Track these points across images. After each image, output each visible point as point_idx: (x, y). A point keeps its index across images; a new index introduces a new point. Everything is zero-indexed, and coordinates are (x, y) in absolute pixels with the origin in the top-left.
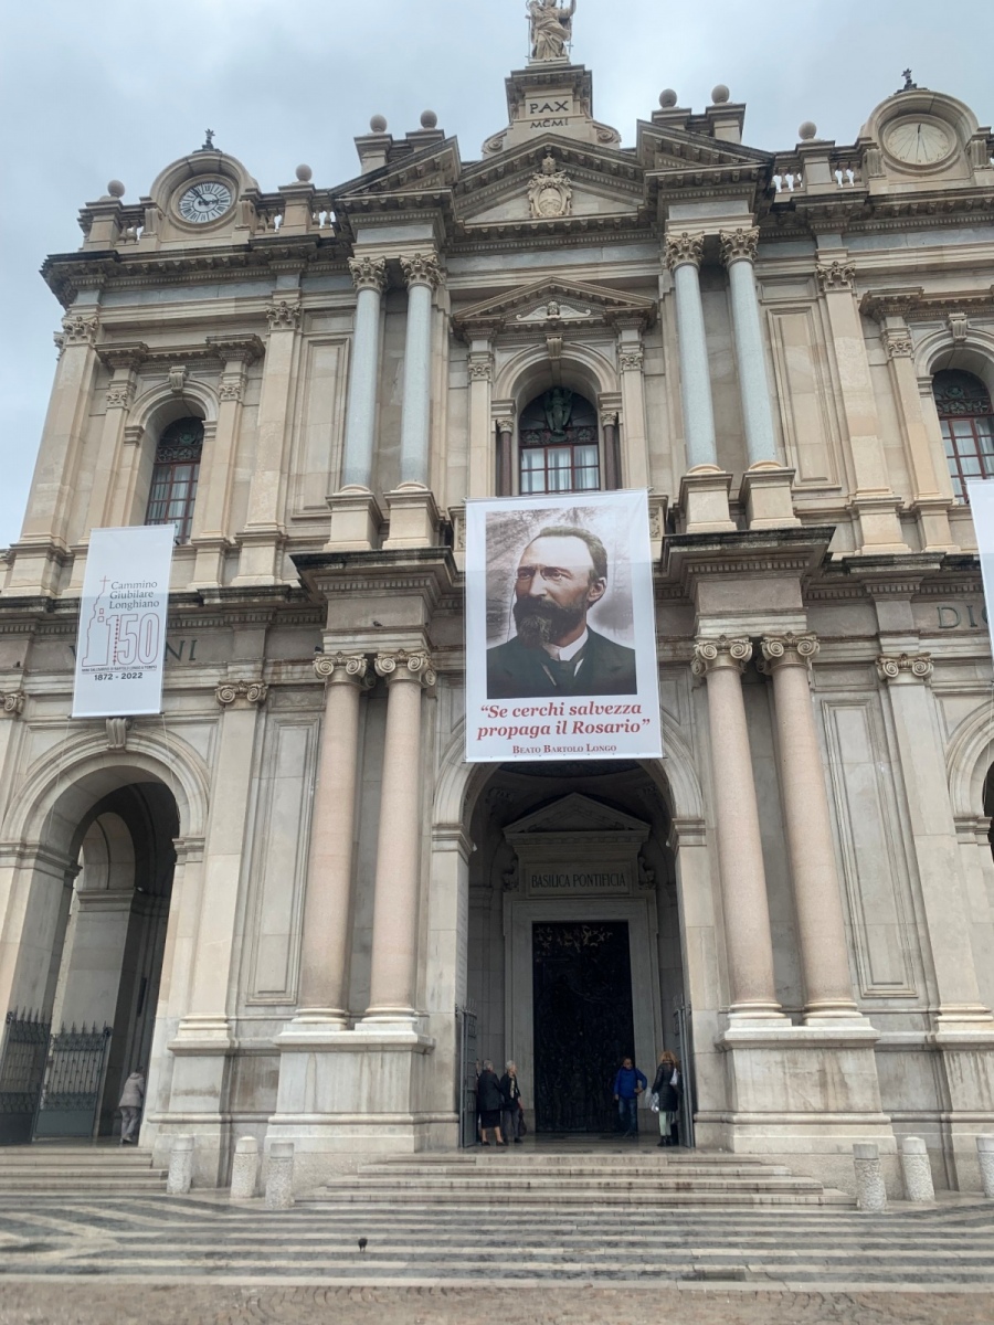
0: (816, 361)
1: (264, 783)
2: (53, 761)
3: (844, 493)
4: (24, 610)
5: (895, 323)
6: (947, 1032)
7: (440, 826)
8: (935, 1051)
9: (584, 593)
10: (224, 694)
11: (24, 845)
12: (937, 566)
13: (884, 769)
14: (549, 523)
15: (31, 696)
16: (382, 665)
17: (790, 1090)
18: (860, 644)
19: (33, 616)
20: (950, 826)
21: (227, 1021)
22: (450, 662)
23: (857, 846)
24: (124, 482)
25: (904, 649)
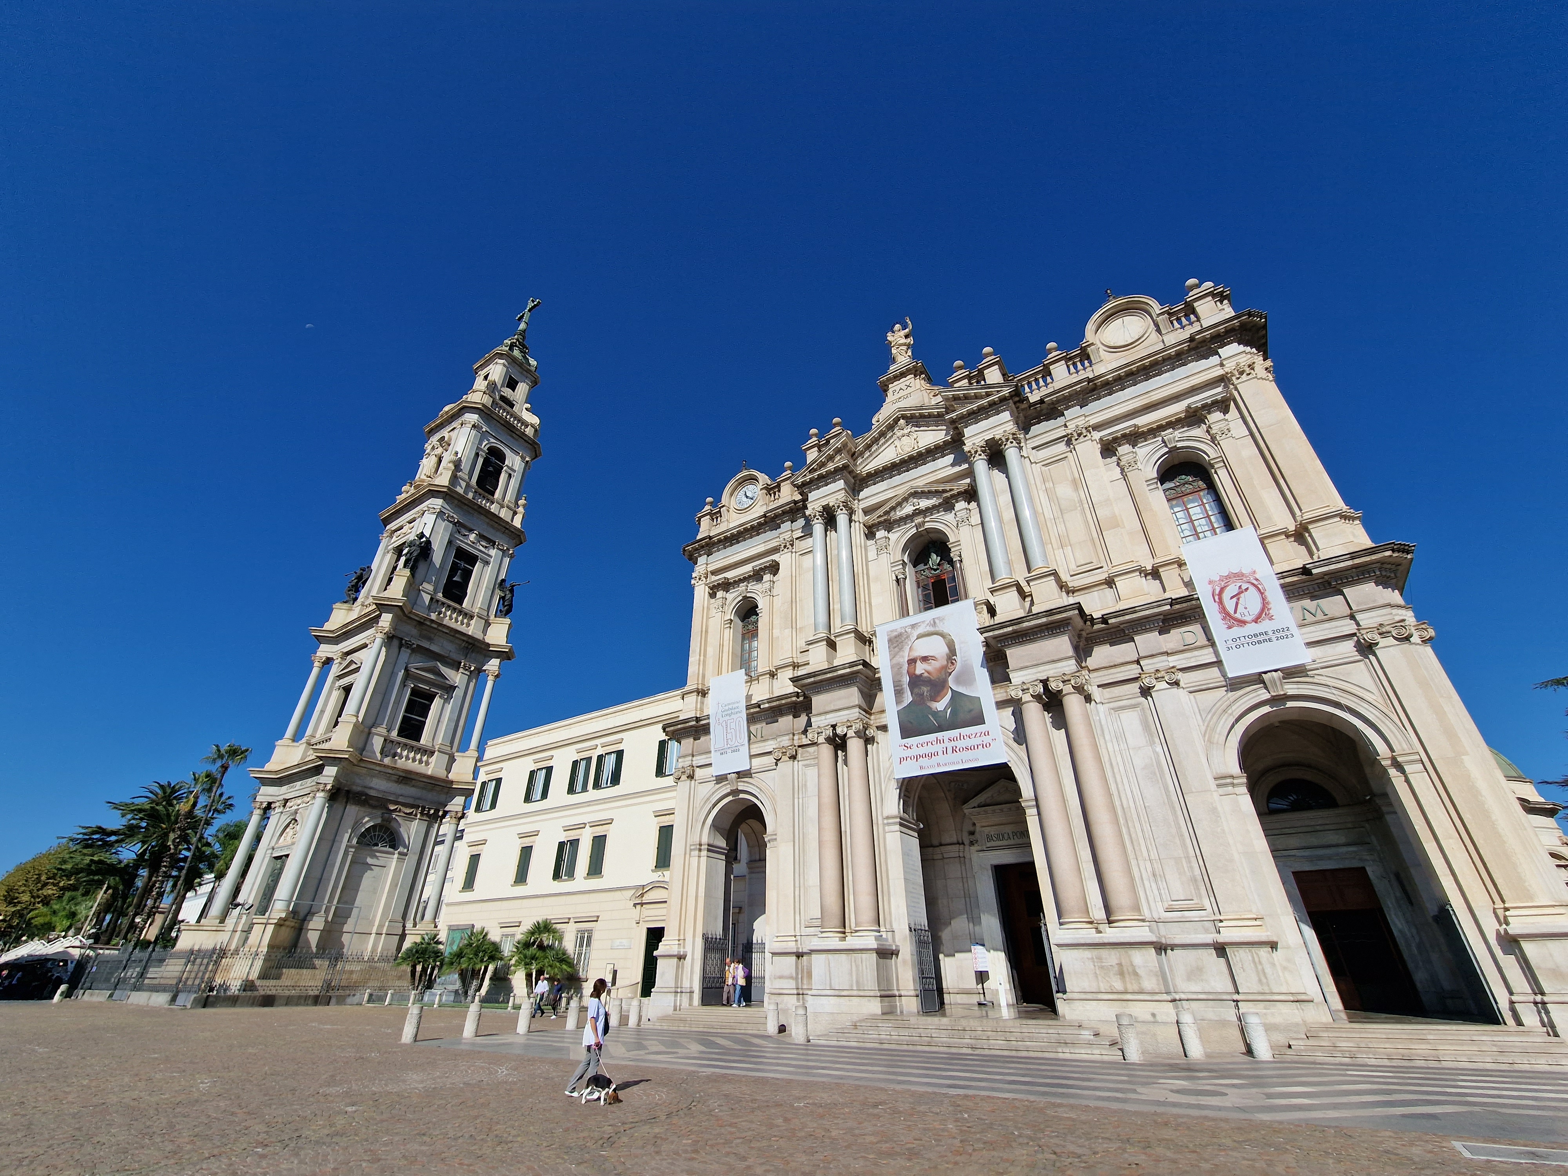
0: (1076, 489)
1: (801, 801)
2: (708, 799)
3: (1105, 568)
4: (687, 725)
5: (1124, 449)
6: (1227, 935)
7: (888, 818)
8: (1221, 949)
9: (945, 668)
10: (776, 754)
11: (700, 845)
12: (1168, 607)
13: (1159, 749)
14: (921, 630)
15: (697, 767)
16: (840, 731)
17: (1100, 978)
18: (1129, 667)
19: (692, 727)
20: (1212, 784)
21: (795, 936)
22: (882, 720)
23: (1147, 804)
24: (726, 649)
25: (1158, 666)
